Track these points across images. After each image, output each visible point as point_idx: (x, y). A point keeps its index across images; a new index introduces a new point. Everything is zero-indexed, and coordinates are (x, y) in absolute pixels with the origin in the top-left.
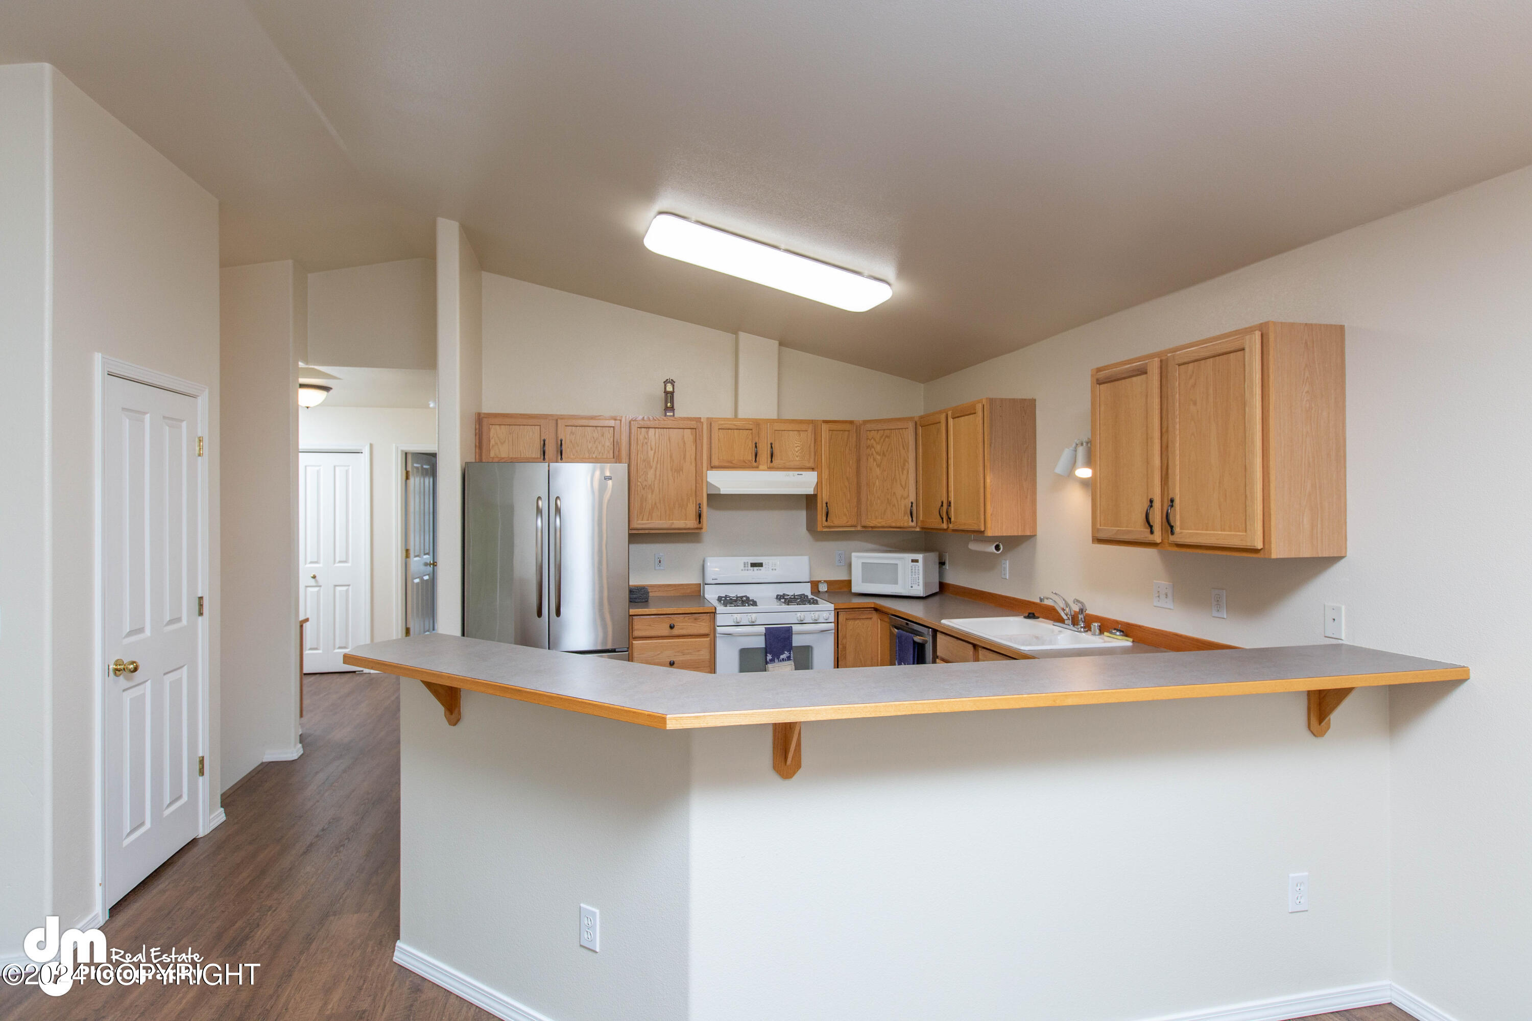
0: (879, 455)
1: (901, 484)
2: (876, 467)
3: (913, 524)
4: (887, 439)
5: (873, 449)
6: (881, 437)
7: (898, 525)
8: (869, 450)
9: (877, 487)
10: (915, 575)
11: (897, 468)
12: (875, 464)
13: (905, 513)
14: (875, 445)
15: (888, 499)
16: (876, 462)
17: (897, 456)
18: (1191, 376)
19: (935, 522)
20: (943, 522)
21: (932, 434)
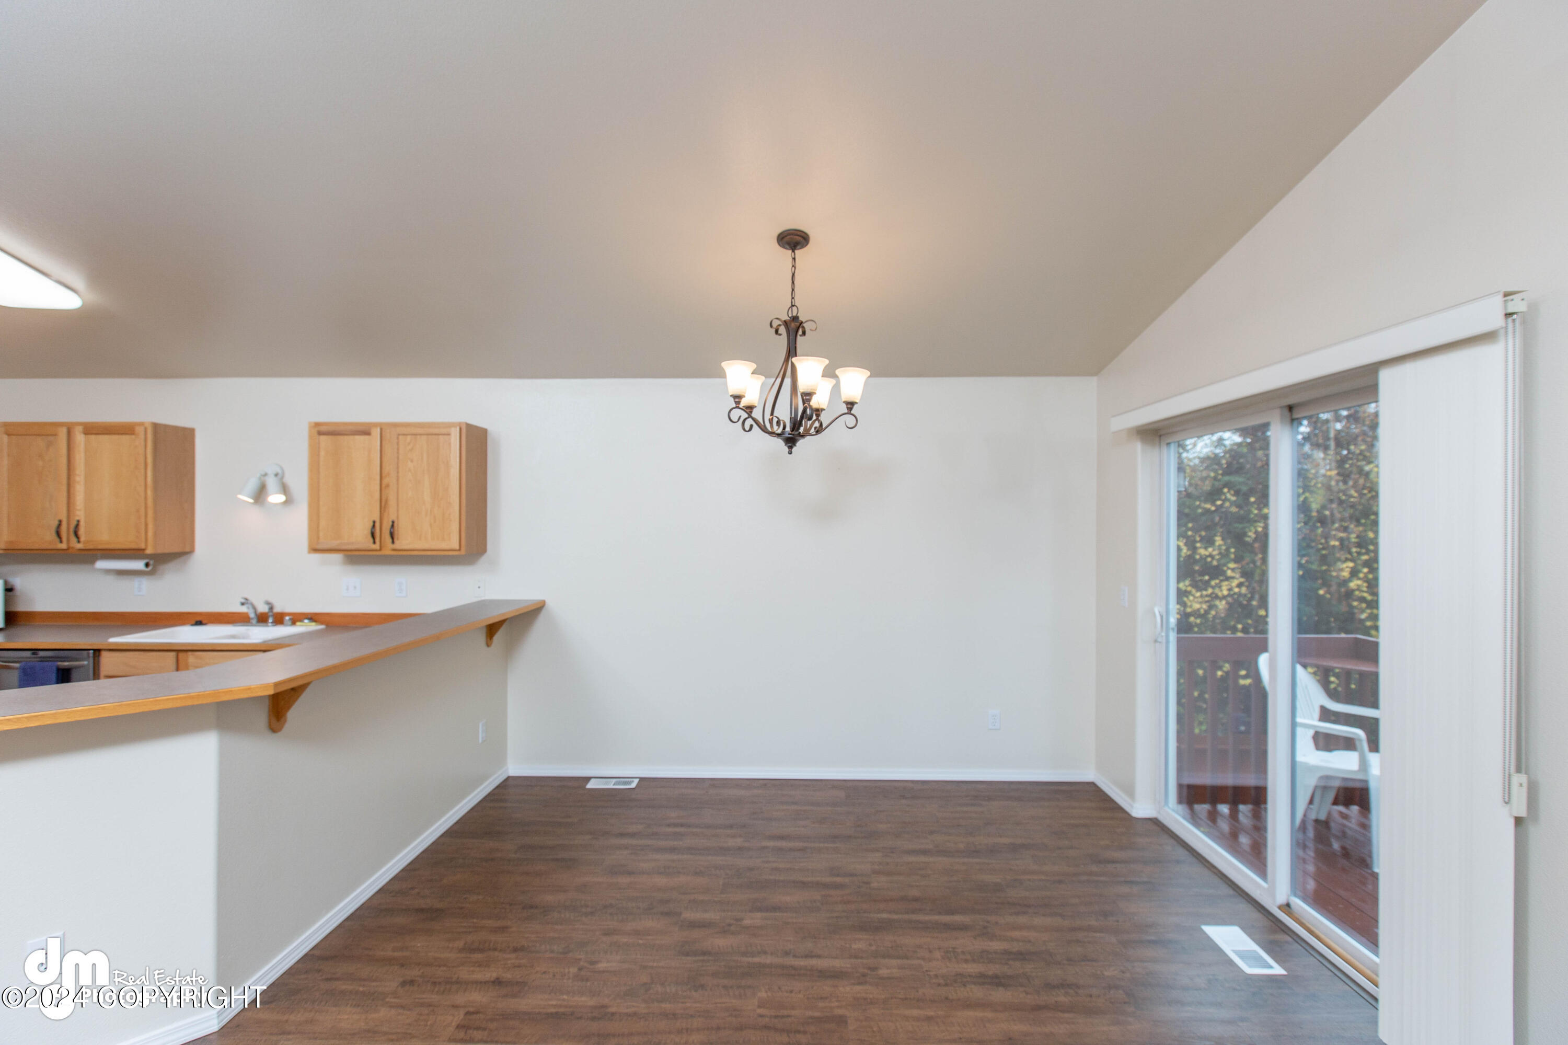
18: (409, 444)
19: (40, 543)
20: (61, 542)
21: (34, 446)
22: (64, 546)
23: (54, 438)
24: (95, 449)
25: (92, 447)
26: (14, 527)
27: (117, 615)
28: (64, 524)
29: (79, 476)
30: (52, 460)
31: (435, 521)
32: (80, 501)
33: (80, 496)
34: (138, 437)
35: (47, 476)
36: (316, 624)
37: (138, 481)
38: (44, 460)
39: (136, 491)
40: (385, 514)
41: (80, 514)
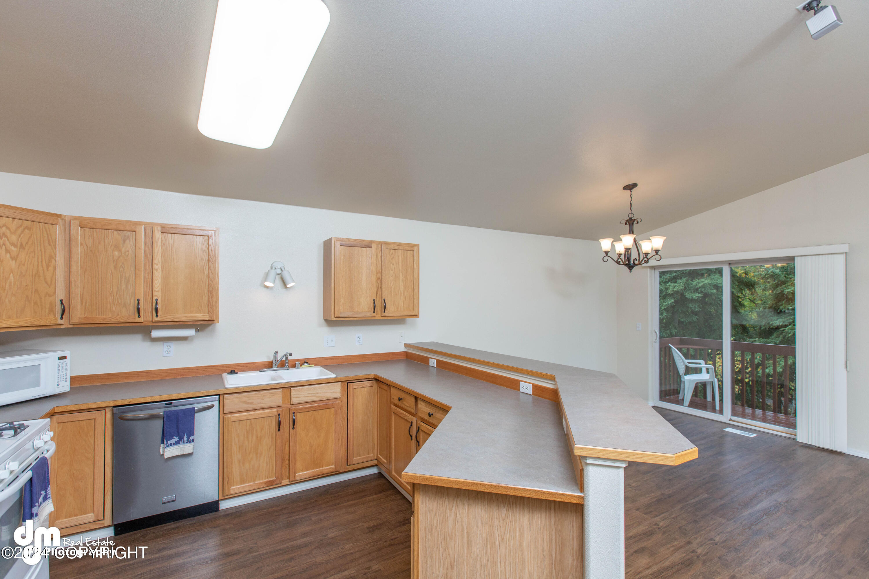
0: (15, 247)
1: (46, 283)
2: (11, 260)
3: (61, 322)
4: (26, 230)
5: (5, 239)
6: (18, 227)
7: (43, 323)
10: (63, 372)
11: (40, 264)
13: (52, 310)
15: (27, 297)
16: (10, 253)
17: (41, 250)
18: (392, 255)
19: (117, 318)
20: (139, 316)
21: (110, 238)
22: (142, 319)
23: (131, 233)
24: (172, 245)
25: (169, 243)
26: (87, 305)
27: (147, 373)
28: (142, 302)
29: (157, 265)
30: (128, 251)
31: (405, 300)
32: (158, 284)
33: (158, 281)
34: (211, 238)
35: (123, 263)
36: (313, 365)
37: (211, 270)
38: (120, 251)
39: (208, 277)
40: (378, 295)
41: (158, 295)
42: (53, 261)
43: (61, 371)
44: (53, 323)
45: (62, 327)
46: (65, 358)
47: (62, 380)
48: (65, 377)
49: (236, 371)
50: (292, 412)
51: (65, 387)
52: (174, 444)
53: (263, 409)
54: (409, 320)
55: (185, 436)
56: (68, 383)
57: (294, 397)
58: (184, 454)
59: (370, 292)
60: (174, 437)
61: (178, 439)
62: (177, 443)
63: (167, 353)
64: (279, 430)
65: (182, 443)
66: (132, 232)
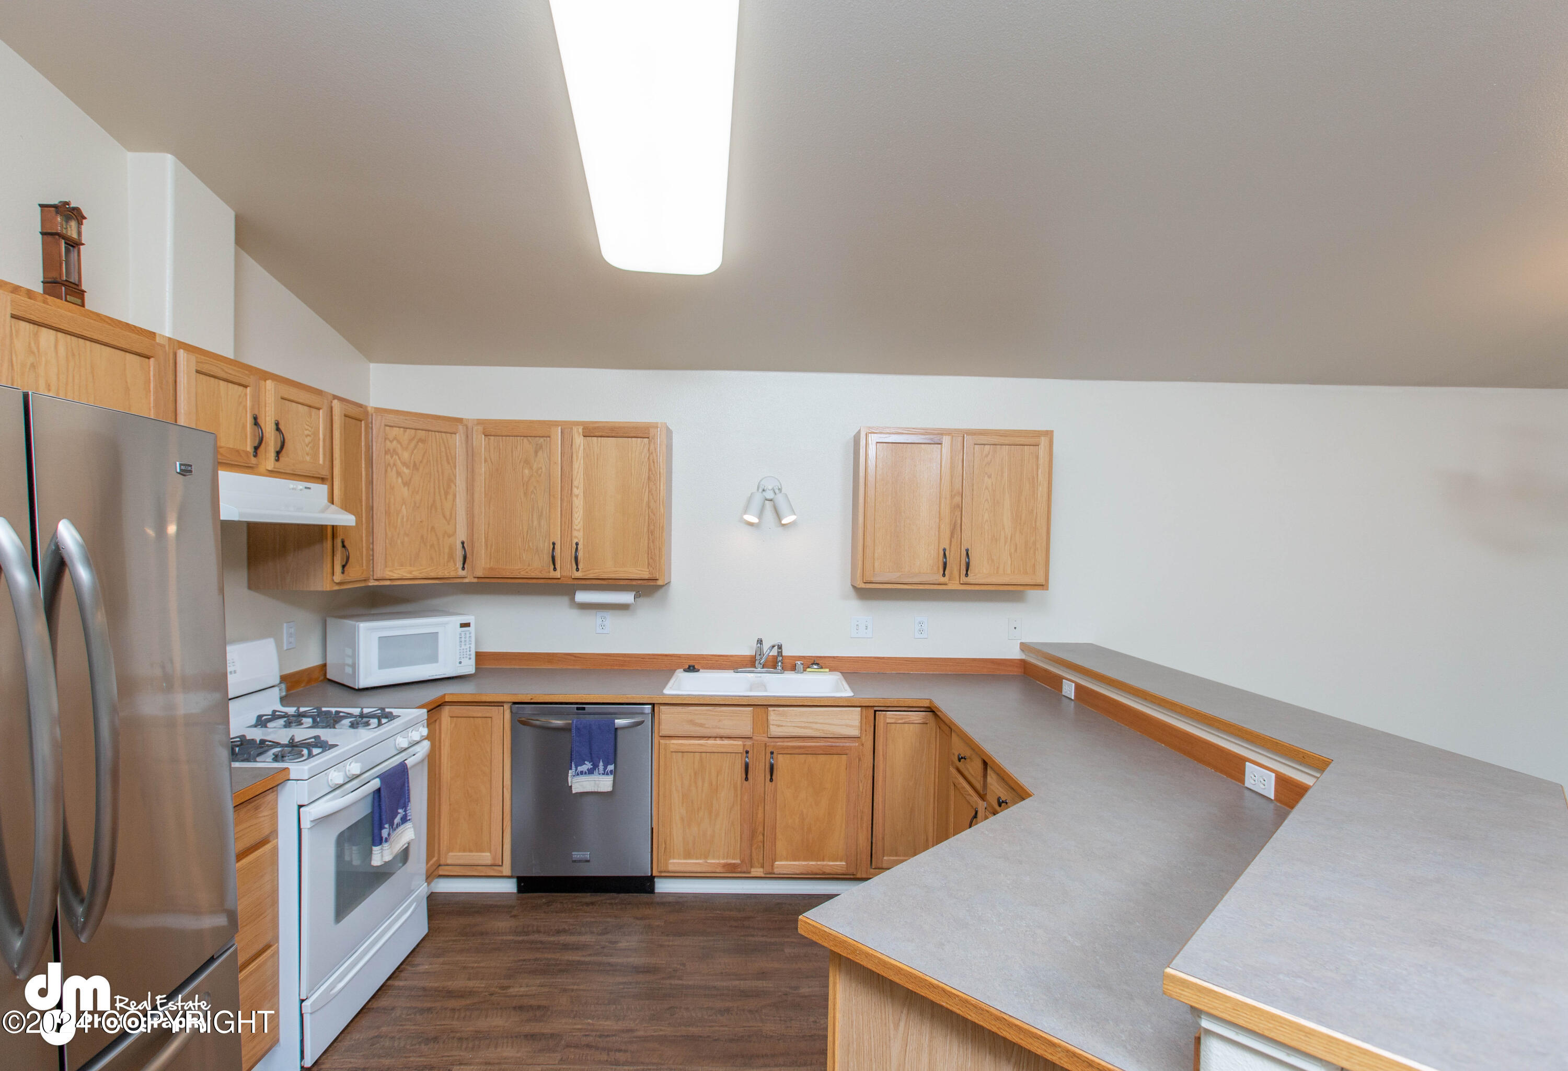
0: (408, 467)
1: (445, 517)
2: (402, 486)
3: (463, 573)
4: (420, 444)
5: (395, 457)
6: (411, 440)
7: (440, 575)
8: (388, 457)
9: (403, 518)
10: (465, 644)
11: (437, 490)
12: (400, 480)
13: (451, 556)
14: (399, 450)
15: (422, 537)
16: (401, 477)
17: (438, 471)
18: (987, 456)
19: (527, 570)
20: (555, 569)
21: (519, 450)
22: (557, 574)
23: (544, 440)
24: (597, 455)
25: (594, 453)
26: (493, 550)
27: (575, 657)
28: (558, 547)
29: (578, 488)
30: (541, 468)
31: (1016, 550)
32: (579, 519)
33: (578, 513)
34: (653, 441)
35: (535, 487)
36: (827, 670)
37: (652, 494)
38: (531, 468)
39: (649, 507)
40: (954, 541)
41: (578, 535)
42: (453, 486)
43: (463, 643)
44: (453, 574)
45: (466, 580)
46: (468, 625)
47: (465, 656)
48: (468, 653)
49: (696, 667)
50: (769, 750)
51: (469, 667)
52: (586, 773)
53: (721, 738)
54: (1032, 594)
55: (601, 764)
56: (473, 662)
57: (773, 725)
58: (599, 791)
59: (937, 533)
60: (586, 762)
61: (592, 767)
62: (591, 772)
63: (601, 628)
64: (747, 779)
65: (597, 774)
66: (545, 438)
